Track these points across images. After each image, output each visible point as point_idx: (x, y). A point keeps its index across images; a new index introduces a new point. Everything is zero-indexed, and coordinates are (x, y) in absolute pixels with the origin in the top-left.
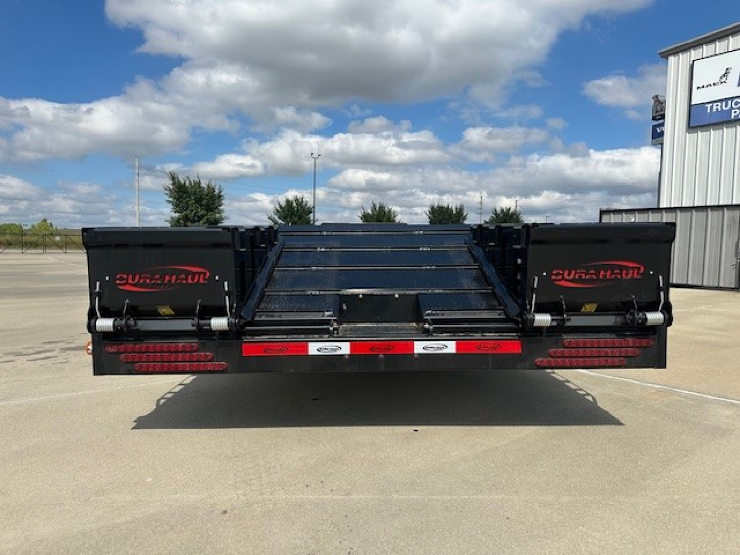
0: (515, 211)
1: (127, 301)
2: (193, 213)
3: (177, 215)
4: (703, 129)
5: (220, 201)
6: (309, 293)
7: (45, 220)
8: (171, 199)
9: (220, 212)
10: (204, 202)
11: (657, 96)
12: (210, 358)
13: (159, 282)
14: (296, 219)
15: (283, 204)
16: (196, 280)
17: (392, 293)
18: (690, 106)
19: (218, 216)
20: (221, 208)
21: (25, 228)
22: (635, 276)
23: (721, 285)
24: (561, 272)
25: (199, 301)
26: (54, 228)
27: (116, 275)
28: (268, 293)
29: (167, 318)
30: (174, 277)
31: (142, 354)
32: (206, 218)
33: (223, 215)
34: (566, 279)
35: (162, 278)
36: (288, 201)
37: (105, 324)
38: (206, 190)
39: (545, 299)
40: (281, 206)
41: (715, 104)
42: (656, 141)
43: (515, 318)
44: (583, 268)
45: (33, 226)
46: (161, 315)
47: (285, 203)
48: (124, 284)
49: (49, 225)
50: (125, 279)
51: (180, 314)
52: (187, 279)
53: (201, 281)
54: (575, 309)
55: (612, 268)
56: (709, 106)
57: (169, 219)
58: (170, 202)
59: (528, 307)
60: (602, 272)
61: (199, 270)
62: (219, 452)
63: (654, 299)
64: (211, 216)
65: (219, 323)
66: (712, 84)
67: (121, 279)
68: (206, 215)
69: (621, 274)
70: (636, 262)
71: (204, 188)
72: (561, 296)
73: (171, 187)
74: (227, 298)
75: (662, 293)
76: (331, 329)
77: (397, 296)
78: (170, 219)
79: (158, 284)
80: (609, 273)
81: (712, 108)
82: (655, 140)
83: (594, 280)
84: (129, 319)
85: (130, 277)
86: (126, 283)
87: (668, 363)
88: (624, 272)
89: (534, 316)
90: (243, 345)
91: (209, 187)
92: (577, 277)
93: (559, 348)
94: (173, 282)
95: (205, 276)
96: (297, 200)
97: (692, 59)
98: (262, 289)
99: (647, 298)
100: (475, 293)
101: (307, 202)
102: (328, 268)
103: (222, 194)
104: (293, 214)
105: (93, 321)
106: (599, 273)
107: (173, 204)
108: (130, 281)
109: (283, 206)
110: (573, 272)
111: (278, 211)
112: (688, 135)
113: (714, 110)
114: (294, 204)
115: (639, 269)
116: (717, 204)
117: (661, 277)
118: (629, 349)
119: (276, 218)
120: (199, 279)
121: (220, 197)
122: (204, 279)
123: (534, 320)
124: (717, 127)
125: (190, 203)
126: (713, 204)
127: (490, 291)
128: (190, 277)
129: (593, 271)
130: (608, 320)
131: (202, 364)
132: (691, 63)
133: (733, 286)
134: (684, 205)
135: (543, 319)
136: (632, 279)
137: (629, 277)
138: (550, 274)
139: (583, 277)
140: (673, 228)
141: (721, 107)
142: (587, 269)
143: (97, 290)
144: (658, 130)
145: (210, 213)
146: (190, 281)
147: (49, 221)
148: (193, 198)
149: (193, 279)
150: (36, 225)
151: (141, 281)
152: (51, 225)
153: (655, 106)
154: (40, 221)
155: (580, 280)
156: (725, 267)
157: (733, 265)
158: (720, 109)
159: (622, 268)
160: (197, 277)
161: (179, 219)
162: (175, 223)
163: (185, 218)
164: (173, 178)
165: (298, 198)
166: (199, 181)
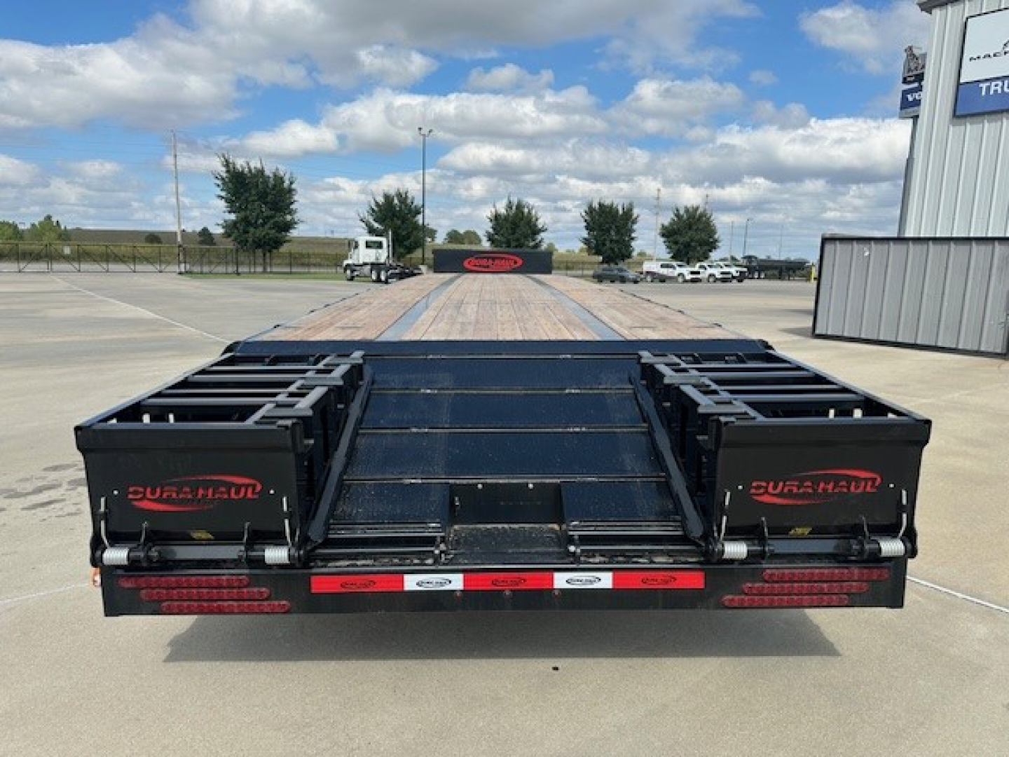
0: (705, 210)
1: (145, 525)
2: (256, 213)
3: (233, 217)
4: (975, 119)
5: (290, 198)
6: (408, 481)
7: (49, 218)
8: (223, 194)
9: (291, 212)
10: (270, 198)
11: (910, 48)
12: (265, 596)
13: (190, 496)
14: (399, 222)
15: (381, 200)
16: (242, 494)
17: (525, 481)
18: (959, 84)
19: (289, 218)
20: (293, 207)
21: (21, 227)
22: (868, 489)
23: (983, 349)
24: (764, 484)
25: (247, 525)
26: (63, 227)
27: (129, 487)
28: (348, 482)
29: (204, 542)
30: (211, 491)
31: (171, 591)
32: (273, 221)
33: (297, 217)
34: (770, 495)
35: (195, 491)
36: (387, 197)
37: (116, 555)
38: (271, 180)
39: (740, 522)
40: (377, 203)
41: (993, 84)
42: (906, 113)
43: (697, 540)
44: (794, 480)
45: (33, 225)
46: (194, 539)
48: (140, 499)
49: (55, 224)
50: (141, 493)
51: (222, 538)
52: (229, 493)
53: (249, 495)
54: (781, 532)
55: (837, 479)
56: (984, 86)
57: (221, 222)
58: (222, 198)
59: (716, 534)
60: (822, 485)
61: (247, 481)
62: (283, 713)
63: (894, 521)
64: (279, 218)
65: (276, 555)
66: (992, 55)
67: (136, 493)
68: (272, 217)
69: (848, 488)
70: (872, 471)
71: (269, 177)
72: (763, 519)
73: (224, 175)
74: (287, 522)
75: (905, 516)
76: (437, 552)
77: (531, 486)
78: (223, 222)
79: (189, 500)
80: (830, 487)
81: (988, 88)
82: (904, 111)
83: (809, 494)
84: (150, 549)
85: (149, 490)
86: (144, 498)
87: (906, 602)
88: (853, 484)
89: (723, 546)
90: (313, 578)
91: (275, 176)
92: (786, 490)
93: (755, 582)
94: (210, 496)
95: (254, 489)
96: (399, 194)
97: (966, 15)
98: (340, 476)
99: (882, 519)
100: (641, 482)
101: (413, 198)
102: (434, 431)
103: (294, 186)
104: (394, 215)
105: (99, 553)
106: (818, 485)
107: (226, 201)
108: (149, 496)
109: (381, 203)
110: (781, 484)
111: (373, 210)
112: (951, 128)
113: (992, 92)
114: (396, 201)
115: (874, 480)
116: (984, 235)
117: (904, 493)
118: (854, 584)
119: (371, 220)
120: (246, 493)
121: (291, 190)
122: (253, 493)
123: (723, 551)
124: (993, 117)
125: (250, 199)
126: (979, 235)
127: (663, 480)
128: (233, 490)
129: (809, 484)
130: (828, 546)
131: (256, 603)
132: (964, 20)
133: (999, 351)
134: (938, 235)
135: (736, 549)
136: (865, 493)
137: (859, 491)
138: (748, 487)
139: (795, 490)
140: (927, 426)
141: (1002, 88)
142: (802, 480)
143: (102, 509)
144: (910, 98)
145: (278, 214)
146: (233, 496)
147: (55, 219)
148: (253, 192)
149: (238, 492)
150: (37, 223)
151: (165, 496)
152: (58, 224)
153: (908, 61)
155: (790, 495)
156: (990, 325)
157: (1000, 324)
158: (1000, 91)
159: (850, 479)
160: (243, 490)
161: (235, 223)
162: (230, 228)
163: (245, 220)
164: (227, 164)
165: (401, 191)
166: (263, 168)
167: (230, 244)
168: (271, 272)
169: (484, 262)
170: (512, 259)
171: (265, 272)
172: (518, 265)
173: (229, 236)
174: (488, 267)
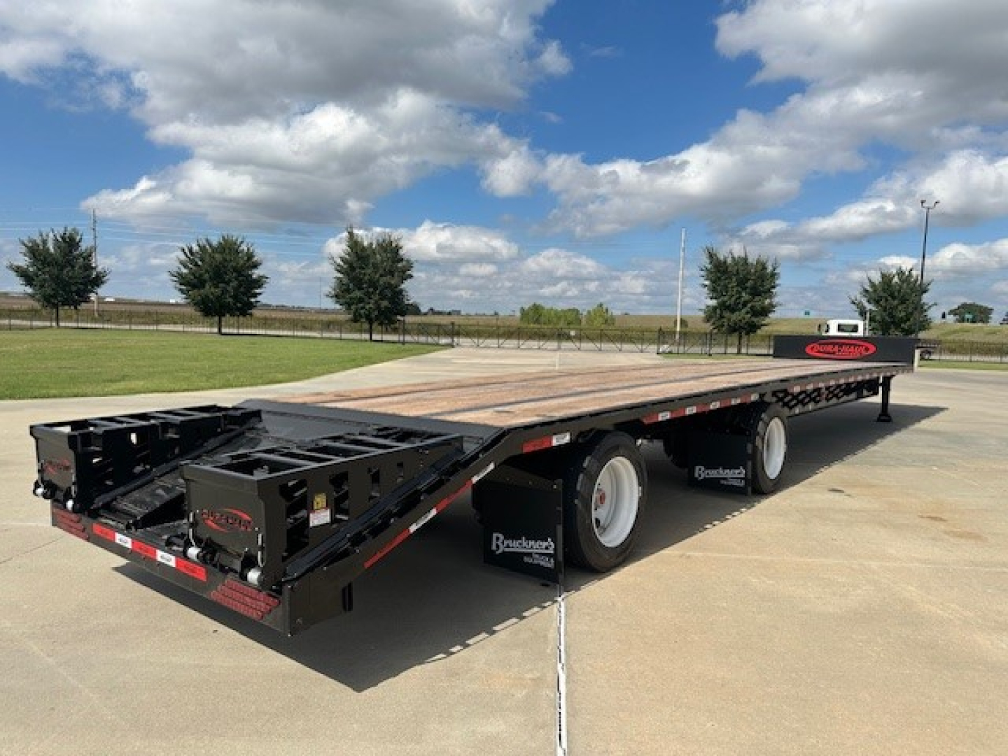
2: (733, 299)
3: (713, 302)
5: (773, 282)
7: (601, 305)
8: (707, 283)
9: (772, 296)
10: (750, 284)
15: (877, 278)
19: (768, 302)
20: (774, 290)
21: (581, 313)
26: (610, 314)
32: (749, 305)
33: (776, 300)
36: (885, 276)
38: (754, 267)
40: (872, 284)
45: (589, 311)
47: (880, 279)
49: (605, 310)
58: (705, 286)
64: (757, 303)
68: (750, 301)
71: (751, 264)
73: (709, 266)
78: (704, 307)
91: (758, 262)
96: (901, 273)
103: (777, 271)
104: (891, 294)
107: (709, 289)
109: (877, 283)
111: (866, 291)
114: (896, 280)
119: (864, 301)
121: (773, 275)
125: (730, 286)
145: (757, 298)
147: (605, 307)
148: (734, 279)
150: (592, 310)
152: (607, 310)
154: (596, 306)
161: (715, 308)
162: (711, 314)
163: (723, 307)
164: (711, 256)
165: (904, 268)
166: (746, 256)
167: (708, 327)
168: (747, 354)
169: (829, 348)
170: (862, 346)
171: (739, 353)
172: (869, 353)
173: (708, 321)
174: (834, 353)
